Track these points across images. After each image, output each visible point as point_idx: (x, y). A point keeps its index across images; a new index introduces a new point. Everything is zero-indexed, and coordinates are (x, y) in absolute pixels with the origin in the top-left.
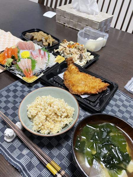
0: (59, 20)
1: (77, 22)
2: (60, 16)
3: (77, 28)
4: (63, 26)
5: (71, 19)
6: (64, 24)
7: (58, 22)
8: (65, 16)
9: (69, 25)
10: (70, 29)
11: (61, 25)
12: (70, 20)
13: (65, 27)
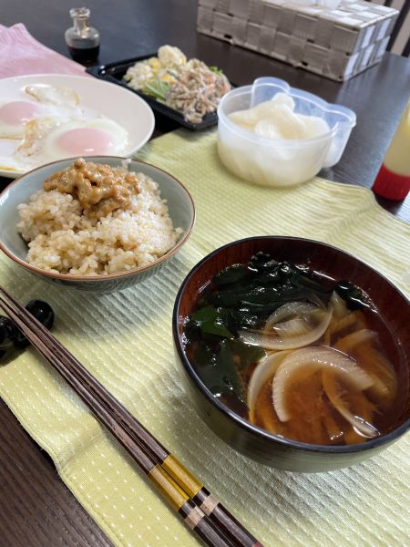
0: (211, 25)
1: (274, 31)
2: (214, 10)
3: (273, 50)
4: (221, 44)
5: (253, 22)
6: (227, 39)
7: (206, 31)
8: (231, 11)
9: (245, 41)
10: (247, 54)
11: (213, 41)
12: (251, 24)
13: (231, 48)
